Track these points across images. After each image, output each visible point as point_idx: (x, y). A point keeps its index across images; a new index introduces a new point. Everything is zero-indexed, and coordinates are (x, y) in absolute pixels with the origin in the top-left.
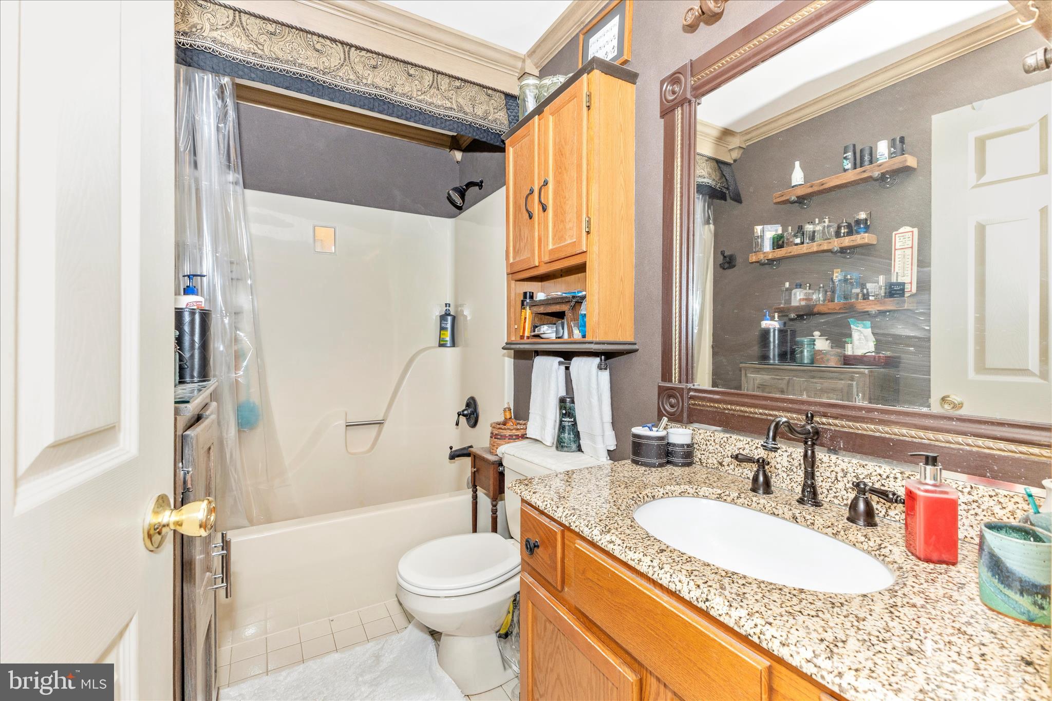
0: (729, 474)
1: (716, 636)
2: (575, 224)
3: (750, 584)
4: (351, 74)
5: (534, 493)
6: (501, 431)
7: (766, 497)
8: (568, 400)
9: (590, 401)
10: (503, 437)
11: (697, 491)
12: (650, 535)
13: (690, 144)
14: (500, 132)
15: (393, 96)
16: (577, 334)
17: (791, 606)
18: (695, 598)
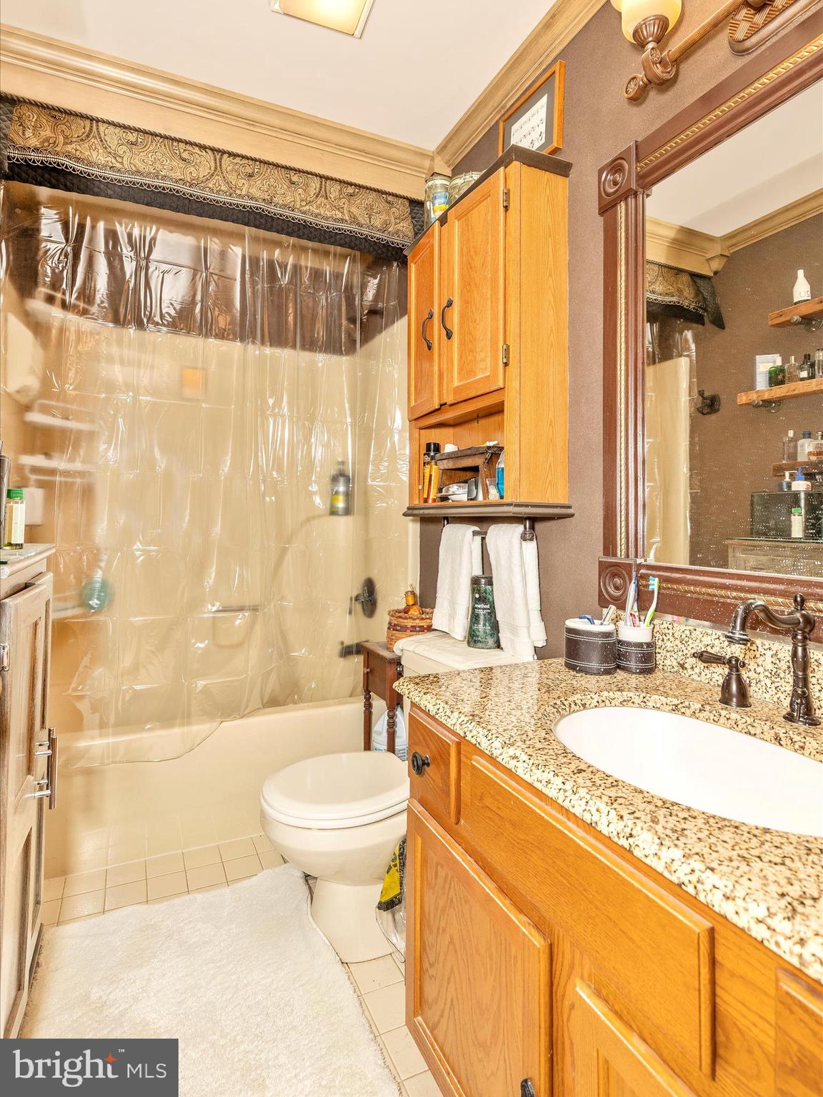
0: (693, 680)
1: (642, 884)
2: (489, 355)
3: (695, 818)
4: (222, 184)
5: (425, 694)
6: (401, 620)
7: (740, 711)
8: (483, 581)
9: (511, 582)
10: (404, 629)
11: (645, 700)
12: (568, 751)
13: (636, 247)
14: (403, 246)
15: (272, 209)
16: (493, 493)
17: (747, 849)
18: (615, 833)
